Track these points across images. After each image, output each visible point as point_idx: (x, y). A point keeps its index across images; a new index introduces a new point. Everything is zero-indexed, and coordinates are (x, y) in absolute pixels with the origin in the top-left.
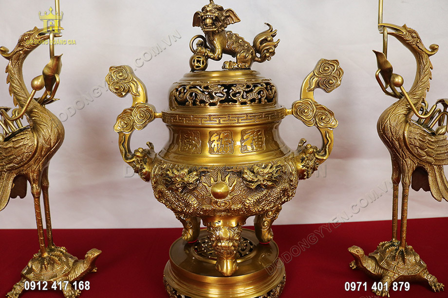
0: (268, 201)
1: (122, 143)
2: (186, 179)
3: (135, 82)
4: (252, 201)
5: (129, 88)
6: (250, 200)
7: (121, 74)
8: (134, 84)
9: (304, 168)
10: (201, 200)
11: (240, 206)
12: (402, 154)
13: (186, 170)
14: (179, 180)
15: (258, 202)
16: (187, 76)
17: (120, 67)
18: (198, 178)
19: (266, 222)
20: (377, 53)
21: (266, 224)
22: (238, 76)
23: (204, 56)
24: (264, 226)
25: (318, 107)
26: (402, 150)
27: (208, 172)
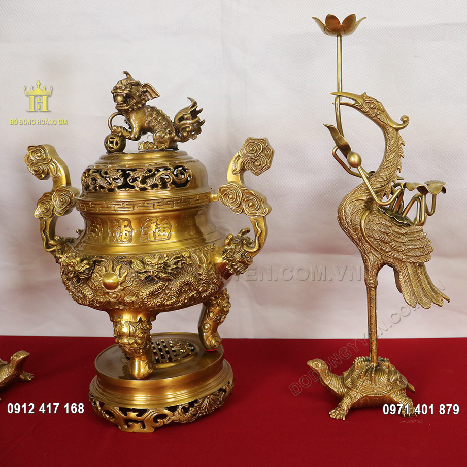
0: (167, 294)
1: (43, 230)
2: (76, 268)
3: (55, 163)
4: (145, 294)
5: (48, 170)
6: (145, 292)
7: (39, 155)
8: (53, 166)
9: (225, 261)
10: (95, 290)
11: (133, 298)
12: (364, 249)
13: (78, 259)
14: (71, 269)
15: (153, 295)
16: (103, 158)
17: (38, 146)
18: (88, 267)
19: (208, 325)
20: (331, 128)
21: (206, 327)
22: (156, 158)
23: (118, 136)
24: (204, 328)
25: (245, 192)
26: (362, 244)
27: (102, 261)
